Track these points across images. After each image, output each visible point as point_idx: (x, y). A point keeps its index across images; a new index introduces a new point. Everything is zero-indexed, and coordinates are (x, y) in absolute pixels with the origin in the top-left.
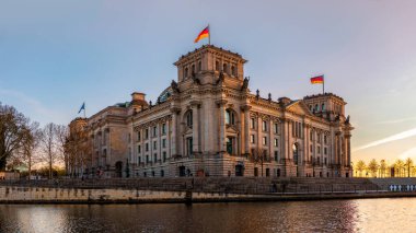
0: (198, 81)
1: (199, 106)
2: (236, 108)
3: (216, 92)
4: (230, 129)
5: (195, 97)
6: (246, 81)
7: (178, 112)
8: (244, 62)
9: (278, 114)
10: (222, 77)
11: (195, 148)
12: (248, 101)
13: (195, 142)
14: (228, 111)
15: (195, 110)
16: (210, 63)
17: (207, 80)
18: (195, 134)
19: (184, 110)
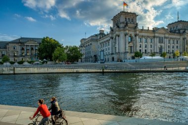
0: (118, 27)
1: (119, 36)
2: (133, 35)
3: (125, 30)
4: (131, 43)
5: (117, 33)
6: (137, 24)
7: (112, 38)
9: (153, 35)
10: (127, 24)
11: (117, 51)
12: (138, 32)
13: (117, 49)
14: (130, 36)
15: (117, 38)
16: (122, 19)
17: (122, 26)
18: (117, 46)
19: (114, 37)
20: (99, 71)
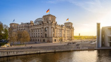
0: (48, 22)
1: (48, 28)
2: (54, 28)
3: (51, 25)
5: (47, 26)
6: (56, 22)
7: (43, 28)
8: (56, 18)
9: (61, 28)
10: (52, 22)
11: (47, 36)
12: (57, 27)
13: (47, 35)
16: (50, 19)
17: (50, 22)
18: (47, 33)
20: (53, 51)
